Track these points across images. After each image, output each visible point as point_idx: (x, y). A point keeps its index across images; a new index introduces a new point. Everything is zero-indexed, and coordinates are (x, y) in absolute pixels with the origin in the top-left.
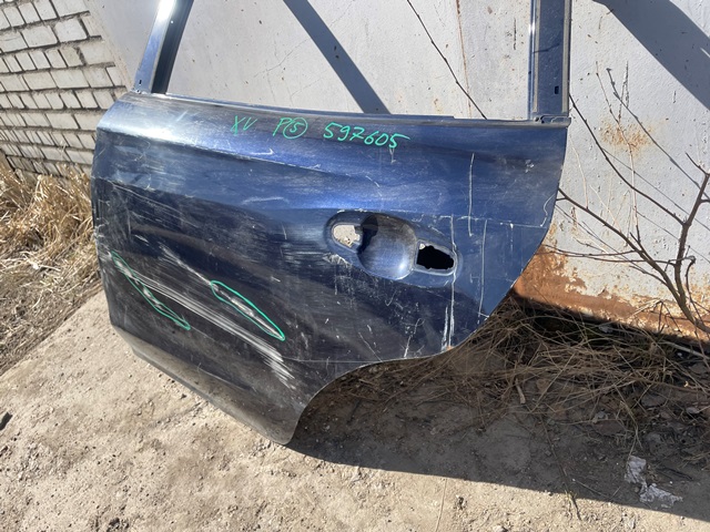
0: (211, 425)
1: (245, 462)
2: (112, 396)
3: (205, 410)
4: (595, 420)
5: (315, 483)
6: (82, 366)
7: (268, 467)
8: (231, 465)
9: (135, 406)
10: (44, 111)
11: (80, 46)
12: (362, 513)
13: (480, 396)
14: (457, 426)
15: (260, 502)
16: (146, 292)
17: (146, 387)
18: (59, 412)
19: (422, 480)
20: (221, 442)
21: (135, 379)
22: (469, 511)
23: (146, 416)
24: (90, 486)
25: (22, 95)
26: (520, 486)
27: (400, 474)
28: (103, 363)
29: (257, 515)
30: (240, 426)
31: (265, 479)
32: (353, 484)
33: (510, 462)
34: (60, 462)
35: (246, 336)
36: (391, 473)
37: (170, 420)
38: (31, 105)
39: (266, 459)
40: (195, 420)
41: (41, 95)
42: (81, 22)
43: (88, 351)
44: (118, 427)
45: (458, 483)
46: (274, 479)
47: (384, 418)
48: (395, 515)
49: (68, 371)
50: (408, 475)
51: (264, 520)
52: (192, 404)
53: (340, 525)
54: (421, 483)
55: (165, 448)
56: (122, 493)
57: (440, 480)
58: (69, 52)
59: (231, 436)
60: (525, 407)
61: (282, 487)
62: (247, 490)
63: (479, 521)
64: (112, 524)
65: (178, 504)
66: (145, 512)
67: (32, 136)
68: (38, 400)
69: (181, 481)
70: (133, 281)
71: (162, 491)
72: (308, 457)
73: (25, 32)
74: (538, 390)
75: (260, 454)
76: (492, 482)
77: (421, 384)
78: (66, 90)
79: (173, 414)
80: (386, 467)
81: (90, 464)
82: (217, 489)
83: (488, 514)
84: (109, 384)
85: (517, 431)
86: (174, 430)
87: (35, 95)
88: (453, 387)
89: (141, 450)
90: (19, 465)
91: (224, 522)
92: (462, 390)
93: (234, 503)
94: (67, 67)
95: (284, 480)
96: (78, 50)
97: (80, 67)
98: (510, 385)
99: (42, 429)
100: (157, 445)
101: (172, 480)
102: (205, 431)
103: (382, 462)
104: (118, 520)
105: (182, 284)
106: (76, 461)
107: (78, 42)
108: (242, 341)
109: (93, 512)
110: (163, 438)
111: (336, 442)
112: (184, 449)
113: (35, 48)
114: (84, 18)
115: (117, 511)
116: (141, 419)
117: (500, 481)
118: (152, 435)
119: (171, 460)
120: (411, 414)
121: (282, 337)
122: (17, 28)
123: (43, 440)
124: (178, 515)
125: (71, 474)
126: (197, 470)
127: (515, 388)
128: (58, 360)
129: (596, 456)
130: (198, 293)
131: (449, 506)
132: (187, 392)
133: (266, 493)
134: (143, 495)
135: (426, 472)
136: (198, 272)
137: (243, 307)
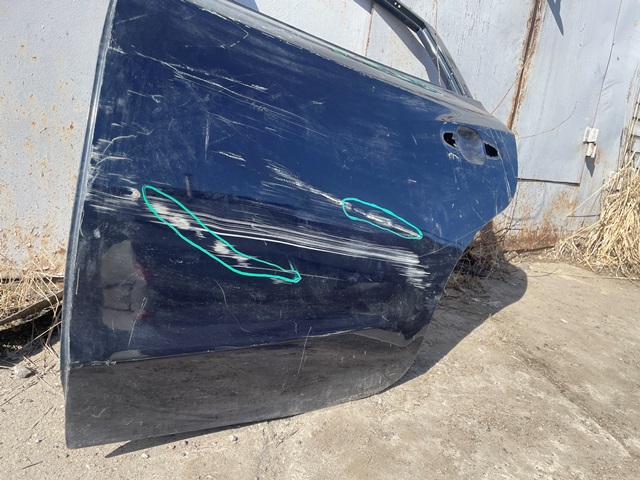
16: (221, 248)
35: (381, 253)
70: (189, 232)
108: (374, 261)
121: (420, 236)
130: (321, 219)
136: (325, 191)
137: (379, 219)
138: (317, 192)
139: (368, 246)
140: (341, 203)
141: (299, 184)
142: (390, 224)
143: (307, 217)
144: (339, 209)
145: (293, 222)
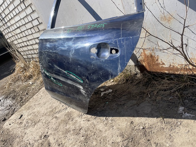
0: (69, 112)
1: (77, 119)
2: (46, 108)
3: (68, 109)
4: (169, 99)
5: (94, 122)
6: (40, 102)
7: (83, 120)
8: (74, 120)
9: (51, 109)
10: (32, 45)
11: (38, 26)
12: (106, 128)
13: (138, 97)
14: (132, 105)
15: (80, 128)
16: (52, 78)
17: (54, 105)
18: (33, 113)
19: (122, 118)
20: (71, 115)
21: (52, 103)
22: (134, 124)
23: (54, 111)
24: (40, 128)
25: (27, 42)
26: (148, 117)
27: (116, 117)
28: (45, 101)
29: (79, 131)
30: (76, 111)
31: (82, 122)
32: (104, 121)
33: (146, 112)
34: (33, 124)
35: (74, 84)
36: (114, 118)
37: (59, 112)
38: (29, 44)
39: (82, 118)
40: (65, 111)
41: (31, 41)
42: (38, 20)
43: (41, 99)
44: (47, 114)
45: (131, 118)
46: (84, 122)
47: (113, 105)
48: (115, 127)
49: (36, 103)
50: (118, 118)
51: (81, 132)
52: (65, 107)
53: (100, 131)
54: (121, 119)
55: (58, 118)
56: (48, 129)
57: (126, 118)
58: (36, 28)
59: (74, 113)
60: (150, 98)
61: (86, 124)
62: (77, 125)
63: (137, 126)
64: (45, 136)
65: (61, 130)
66: (53, 133)
67: (30, 52)
68: (29, 111)
69: (62, 125)
70: (49, 76)
71: (57, 128)
72: (93, 116)
73: (26, 25)
74: (154, 94)
75: (81, 117)
76: (140, 117)
77: (122, 96)
78: (36, 38)
79: (60, 110)
80: (113, 116)
81: (40, 123)
82: (70, 126)
83: (139, 125)
84: (46, 105)
85: (148, 104)
86: (60, 114)
87: (30, 41)
88: (131, 96)
89: (52, 119)
90: (24, 126)
91: (71, 133)
92: (133, 96)
93: (74, 128)
94: (36, 32)
95: (87, 122)
96: (38, 27)
97: (38, 32)
98: (146, 94)
99: (29, 117)
100: (56, 117)
101: (59, 125)
102: (68, 113)
103: (112, 115)
104: (46, 135)
105: (59, 74)
106: (37, 123)
107: (37, 25)
108: (74, 85)
109: (40, 134)
110: (58, 115)
111: (100, 112)
112: (63, 118)
113: (28, 29)
114: (38, 19)
115: (46, 133)
116: (53, 112)
117: (143, 116)
118: (55, 115)
119: (59, 120)
120: (119, 103)
121: (82, 82)
122: (24, 25)
123: (30, 119)
124: (60, 133)
125: (36, 126)
126: (66, 122)
127: (147, 94)
128: (34, 102)
129: (169, 108)
130: (63, 75)
131: (129, 124)
132: (64, 105)
133: (82, 125)
134: (52, 129)
135: (123, 116)
136: (62, 69)
137: (73, 76)
138: (61, 70)
139: (72, 82)
140: (65, 72)
141: (58, 68)
142: (75, 78)
143: (61, 74)
144: (65, 73)
145: (59, 75)
